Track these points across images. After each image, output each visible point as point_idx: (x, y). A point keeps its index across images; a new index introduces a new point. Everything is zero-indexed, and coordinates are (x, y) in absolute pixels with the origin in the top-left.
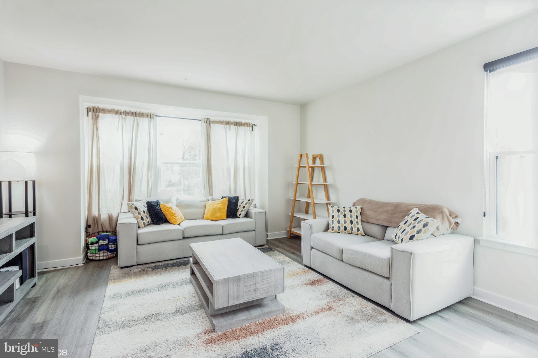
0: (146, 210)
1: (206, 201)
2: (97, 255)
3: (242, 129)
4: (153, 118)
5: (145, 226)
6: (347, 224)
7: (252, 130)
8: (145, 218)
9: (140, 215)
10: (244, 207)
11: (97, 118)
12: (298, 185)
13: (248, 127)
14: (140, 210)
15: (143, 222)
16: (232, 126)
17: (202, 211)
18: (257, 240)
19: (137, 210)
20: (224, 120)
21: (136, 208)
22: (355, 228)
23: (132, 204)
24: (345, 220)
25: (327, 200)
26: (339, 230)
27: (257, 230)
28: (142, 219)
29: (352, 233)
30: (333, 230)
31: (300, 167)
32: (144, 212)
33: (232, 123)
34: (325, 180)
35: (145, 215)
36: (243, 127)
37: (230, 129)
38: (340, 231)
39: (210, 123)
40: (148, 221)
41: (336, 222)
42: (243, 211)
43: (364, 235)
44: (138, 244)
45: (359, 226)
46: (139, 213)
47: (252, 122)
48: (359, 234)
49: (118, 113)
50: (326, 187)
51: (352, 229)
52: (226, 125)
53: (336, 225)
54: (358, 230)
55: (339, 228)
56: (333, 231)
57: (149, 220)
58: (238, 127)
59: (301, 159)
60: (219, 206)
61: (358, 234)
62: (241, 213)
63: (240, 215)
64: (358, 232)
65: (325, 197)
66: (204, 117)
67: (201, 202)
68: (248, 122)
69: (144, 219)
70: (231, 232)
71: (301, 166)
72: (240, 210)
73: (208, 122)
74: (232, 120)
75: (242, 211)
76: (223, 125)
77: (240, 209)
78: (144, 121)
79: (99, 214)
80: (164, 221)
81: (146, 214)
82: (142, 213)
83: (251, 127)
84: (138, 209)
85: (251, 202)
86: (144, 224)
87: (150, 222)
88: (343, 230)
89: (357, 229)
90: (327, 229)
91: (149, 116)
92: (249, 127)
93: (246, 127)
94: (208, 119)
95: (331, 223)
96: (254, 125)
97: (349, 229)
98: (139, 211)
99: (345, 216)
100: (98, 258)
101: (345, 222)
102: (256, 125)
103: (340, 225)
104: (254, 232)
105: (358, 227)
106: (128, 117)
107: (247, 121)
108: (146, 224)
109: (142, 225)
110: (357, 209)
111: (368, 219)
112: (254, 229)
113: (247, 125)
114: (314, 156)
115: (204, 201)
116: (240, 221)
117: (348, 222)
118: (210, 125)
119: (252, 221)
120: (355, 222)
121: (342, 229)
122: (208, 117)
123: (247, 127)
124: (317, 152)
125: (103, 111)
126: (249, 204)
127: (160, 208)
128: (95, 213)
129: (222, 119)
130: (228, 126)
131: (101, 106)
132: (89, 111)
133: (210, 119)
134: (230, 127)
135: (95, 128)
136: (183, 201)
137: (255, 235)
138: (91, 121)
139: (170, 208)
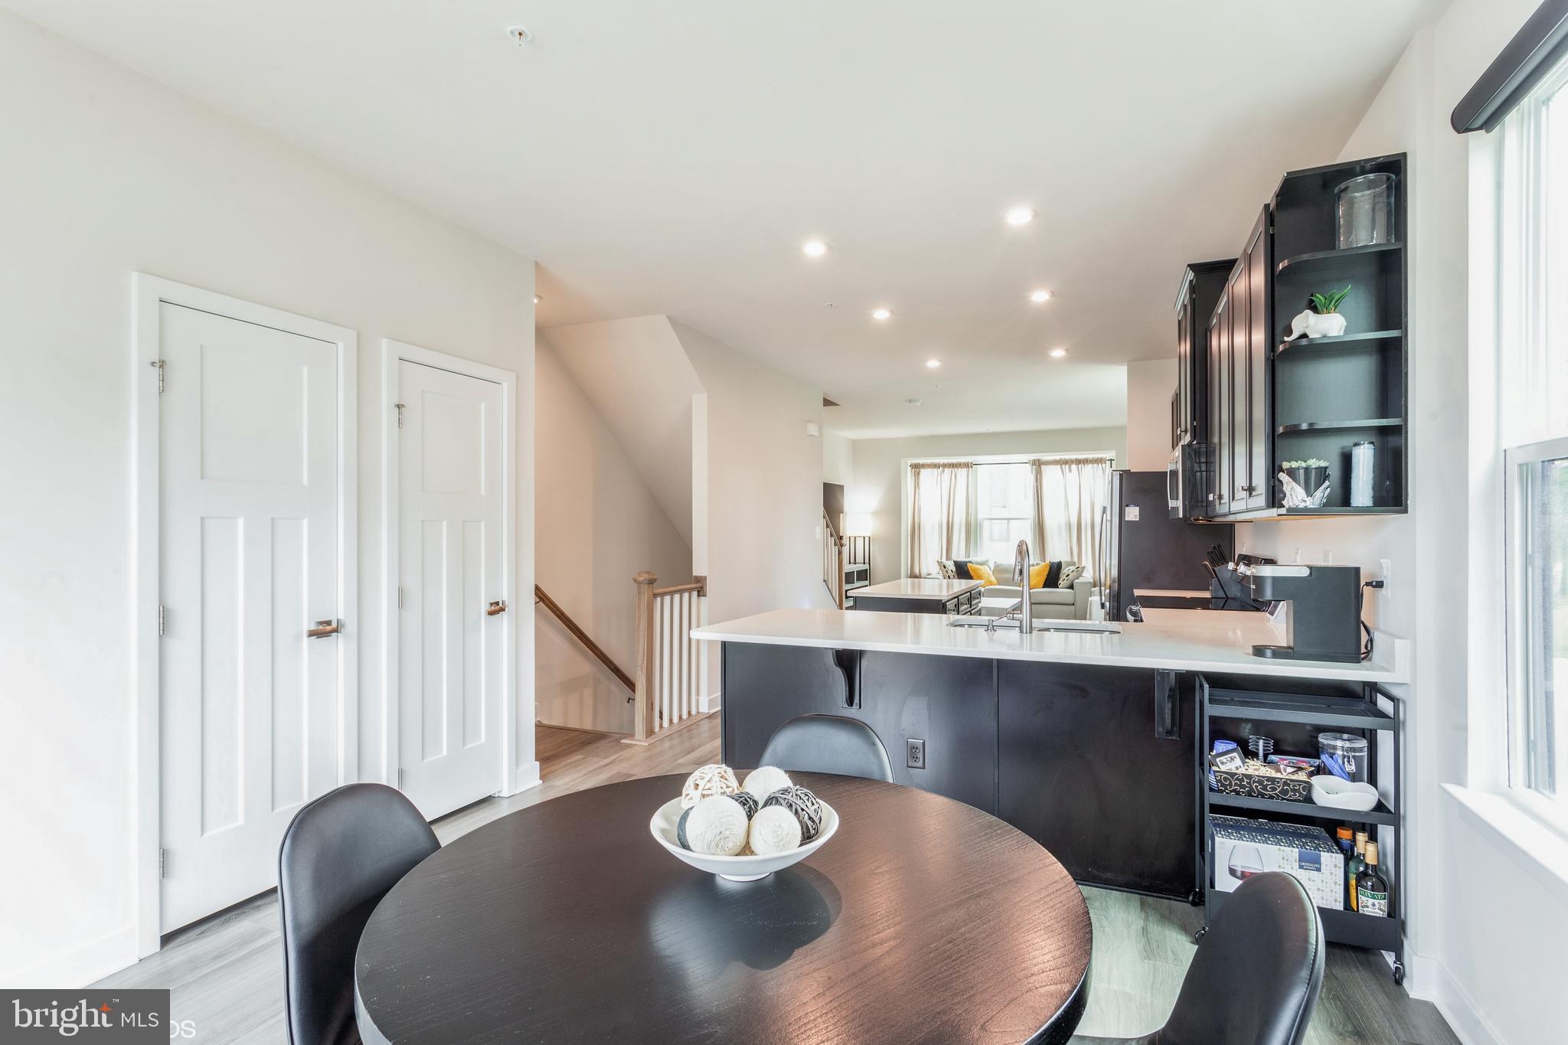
0: (954, 570)
3: (1088, 469)
4: (972, 467)
7: (1109, 468)
8: (951, 573)
9: (948, 574)
10: (1068, 575)
11: (919, 474)
13: (1100, 465)
14: (947, 568)
16: (1074, 467)
20: (1061, 459)
21: (945, 567)
23: (940, 560)
27: (1076, 604)
28: (948, 577)
32: (951, 569)
33: (1072, 462)
35: (951, 571)
37: (1070, 471)
39: (1040, 466)
42: (1066, 580)
46: (947, 572)
47: (1107, 456)
49: (936, 466)
52: (1064, 466)
58: (1083, 465)
60: (1036, 572)
63: (1061, 584)
66: (1032, 459)
68: (1099, 457)
70: (1039, 601)
72: (1062, 579)
74: (1074, 457)
75: (1064, 580)
76: (1059, 466)
77: (1063, 577)
78: (962, 472)
83: (1105, 463)
85: (1078, 570)
87: (956, 576)
91: (967, 465)
92: (1102, 463)
93: (1095, 465)
94: (1037, 460)
96: (1111, 460)
98: (947, 570)
102: (1114, 460)
104: (1071, 607)
106: (946, 470)
107: (1097, 456)
108: (952, 577)
112: (1072, 602)
113: (1099, 461)
116: (1061, 592)
118: (1040, 468)
119: (1071, 593)
122: (1038, 458)
123: (1098, 464)
125: (924, 466)
126: (1076, 573)
127: (967, 567)
129: (1058, 458)
130: (1067, 466)
131: (921, 461)
132: (912, 468)
133: (1039, 460)
134: (1070, 468)
135: (917, 485)
136: (1000, 565)
137: (1075, 611)
138: (913, 477)
139: (978, 569)
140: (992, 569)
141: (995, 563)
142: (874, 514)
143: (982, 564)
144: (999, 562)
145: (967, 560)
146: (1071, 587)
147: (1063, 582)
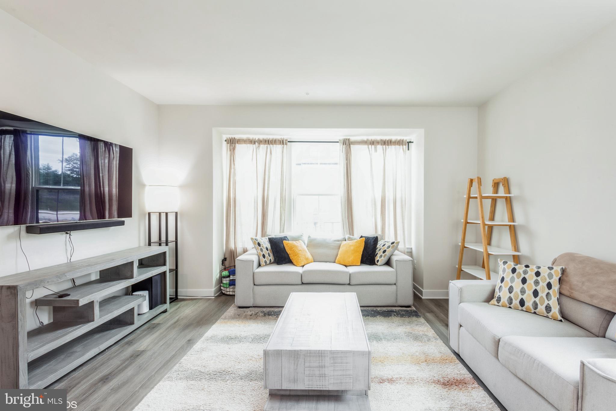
0: (269, 246)
1: (342, 241)
2: (228, 290)
3: (392, 150)
4: (286, 144)
5: (266, 264)
6: (525, 295)
7: (408, 149)
8: (267, 255)
9: (262, 252)
10: (384, 251)
11: (234, 149)
12: (468, 225)
13: (401, 146)
14: (262, 246)
15: (264, 260)
16: (378, 147)
17: (335, 252)
18: (398, 297)
19: (260, 247)
20: (367, 139)
21: (259, 244)
22: (542, 305)
23: (255, 239)
24: (523, 288)
25: (514, 250)
26: (511, 303)
27: (399, 284)
28: (264, 256)
29: (535, 313)
30: (498, 303)
31: (469, 197)
32: (267, 249)
33: (378, 143)
34: (512, 219)
35: (267, 252)
36: (393, 147)
37: (375, 151)
38: (511, 306)
39: (349, 145)
40: (270, 259)
41: (505, 289)
42: (383, 257)
43: (561, 321)
44: (254, 285)
45: (551, 303)
46: (262, 250)
47: (407, 138)
48: (550, 317)
49: (253, 142)
50: (513, 230)
51: (535, 306)
52: (370, 146)
53: (504, 295)
54: (548, 309)
55: (510, 300)
56: (500, 304)
57: (272, 258)
58: (387, 146)
59: (472, 187)
60: (352, 248)
61: (547, 317)
62: (380, 260)
63: (378, 261)
64: (548, 313)
65: (511, 246)
66: (342, 138)
67: (335, 241)
68: (401, 139)
69: (266, 257)
70: (361, 282)
71: (472, 196)
72: (378, 256)
73: (347, 143)
74: (379, 138)
75: (381, 256)
76: (366, 146)
77: (379, 253)
78: (277, 149)
79: (236, 248)
80: (287, 260)
81: (269, 251)
82: (265, 250)
83: (406, 145)
84: (261, 245)
85: (395, 245)
86: (266, 262)
87: (272, 261)
88: (516, 304)
89: (546, 307)
90: (490, 297)
91: (282, 142)
92: (403, 145)
93: (397, 146)
94: (347, 140)
95: (497, 290)
96: (410, 142)
97: (529, 304)
98: (262, 248)
99: (524, 281)
100: (228, 293)
101: (523, 291)
102: (413, 142)
103: (512, 295)
104: (394, 287)
105: (548, 304)
106: (261, 146)
107: (399, 138)
108: (268, 262)
109: (263, 263)
110: (552, 271)
111: (572, 291)
112: (394, 282)
113: (400, 143)
114: (496, 181)
115: (338, 241)
116: (378, 270)
117: (529, 293)
118: (350, 147)
119: (392, 272)
120: (542, 294)
121: (516, 302)
122: (348, 138)
123: (400, 145)
124: (499, 175)
126: (391, 248)
127: (284, 246)
128: (232, 246)
129: (365, 138)
130: (373, 146)
131: (237, 137)
132: (227, 143)
133: (349, 140)
134: (376, 148)
135: (232, 160)
136: (315, 239)
137: (397, 291)
138: (229, 152)
139: (295, 246)
140: (306, 243)
141: (309, 237)
142: (183, 187)
143: (296, 239)
144: (313, 236)
145: (282, 235)
146: (388, 263)
147: (380, 258)
